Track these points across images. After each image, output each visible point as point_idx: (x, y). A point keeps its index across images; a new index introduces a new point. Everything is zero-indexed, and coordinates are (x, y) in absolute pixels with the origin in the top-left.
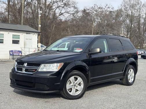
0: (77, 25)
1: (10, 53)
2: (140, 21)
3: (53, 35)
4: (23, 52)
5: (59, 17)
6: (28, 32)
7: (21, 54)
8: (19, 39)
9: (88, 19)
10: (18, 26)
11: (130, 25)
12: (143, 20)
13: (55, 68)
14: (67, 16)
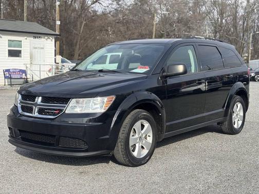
0: (125, 21)
1: (4, 74)
2: (236, 12)
3: (81, 40)
4: (29, 72)
5: (92, 6)
6: (37, 35)
7: (26, 75)
8: (21, 47)
9: (145, 10)
10: (18, 23)
11: (219, 20)
12: (242, 11)
13: (98, 106)
14: (106, 5)
